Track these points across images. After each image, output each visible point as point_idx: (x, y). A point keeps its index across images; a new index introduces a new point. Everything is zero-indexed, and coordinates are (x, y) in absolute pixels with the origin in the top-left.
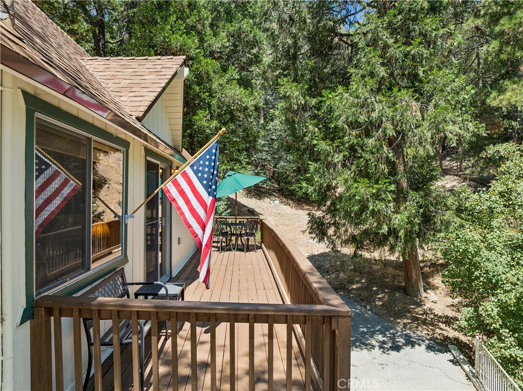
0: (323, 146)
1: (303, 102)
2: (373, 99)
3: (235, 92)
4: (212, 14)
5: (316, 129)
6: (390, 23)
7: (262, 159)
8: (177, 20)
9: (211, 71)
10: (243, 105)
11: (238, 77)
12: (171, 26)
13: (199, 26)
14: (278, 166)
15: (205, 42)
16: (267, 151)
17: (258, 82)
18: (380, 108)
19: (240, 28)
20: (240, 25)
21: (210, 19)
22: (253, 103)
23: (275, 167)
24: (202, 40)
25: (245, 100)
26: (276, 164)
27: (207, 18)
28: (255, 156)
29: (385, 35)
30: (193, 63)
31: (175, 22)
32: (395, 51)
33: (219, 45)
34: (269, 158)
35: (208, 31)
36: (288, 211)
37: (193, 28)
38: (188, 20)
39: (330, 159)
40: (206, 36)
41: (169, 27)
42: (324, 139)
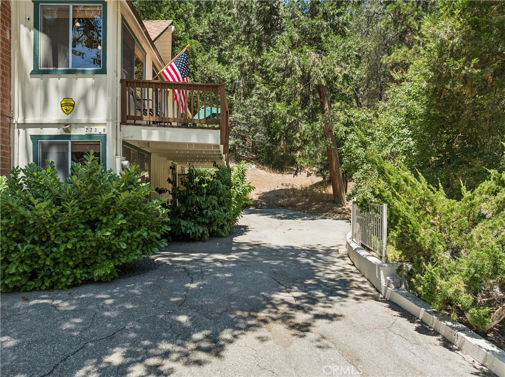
1: (251, 61)
2: (290, 53)
3: (215, 67)
4: (196, 6)
8: (169, 10)
9: (194, 49)
10: (221, 77)
12: (165, 14)
13: (186, 16)
15: (191, 27)
17: (227, 53)
18: (293, 57)
19: (218, 18)
20: (219, 16)
21: (193, 10)
22: (229, 76)
23: (252, 138)
24: (187, 26)
27: (192, 9)
30: (180, 43)
31: (167, 11)
33: (202, 31)
35: (193, 19)
36: (263, 174)
37: (182, 16)
38: (177, 11)
40: (191, 23)
41: (163, 15)
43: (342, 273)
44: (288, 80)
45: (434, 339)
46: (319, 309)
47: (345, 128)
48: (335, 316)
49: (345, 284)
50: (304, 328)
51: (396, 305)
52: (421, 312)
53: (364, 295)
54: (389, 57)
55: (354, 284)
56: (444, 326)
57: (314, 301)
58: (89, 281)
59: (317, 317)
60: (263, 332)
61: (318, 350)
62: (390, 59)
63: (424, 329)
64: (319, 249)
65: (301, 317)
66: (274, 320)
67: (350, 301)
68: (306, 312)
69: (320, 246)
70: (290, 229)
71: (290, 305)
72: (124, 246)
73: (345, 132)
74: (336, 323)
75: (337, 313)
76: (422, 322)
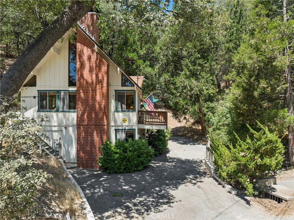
0: (174, 91)
2: (185, 80)
5: (173, 87)
6: (191, 60)
7: (157, 93)
11: (149, 64)
14: (164, 96)
16: (160, 89)
18: (187, 83)
23: (163, 96)
25: (152, 72)
26: (163, 95)
28: (155, 92)
29: (189, 64)
32: (191, 68)
34: (160, 92)
39: (176, 95)
42: (174, 89)
43: (204, 170)
44: (185, 91)
45: (221, 186)
46: (198, 180)
47: (207, 110)
48: (202, 181)
49: (205, 173)
50: (195, 184)
51: (215, 178)
52: (220, 180)
53: (210, 177)
54: (226, 77)
55: (208, 174)
56: (223, 183)
57: (197, 178)
58: (137, 171)
59: (198, 182)
60: (186, 185)
61: (198, 188)
62: (226, 78)
63: (220, 184)
64: (198, 160)
65: (194, 181)
66: (188, 182)
67: (206, 178)
68: (195, 181)
69: (199, 159)
70: (185, 150)
71: (191, 179)
72: (146, 162)
73: (207, 111)
74: (202, 183)
75: (203, 181)
76: (220, 183)
